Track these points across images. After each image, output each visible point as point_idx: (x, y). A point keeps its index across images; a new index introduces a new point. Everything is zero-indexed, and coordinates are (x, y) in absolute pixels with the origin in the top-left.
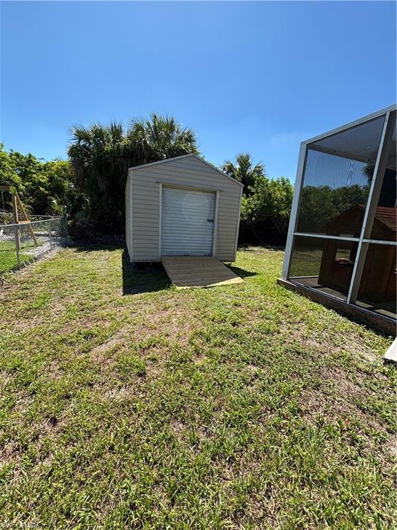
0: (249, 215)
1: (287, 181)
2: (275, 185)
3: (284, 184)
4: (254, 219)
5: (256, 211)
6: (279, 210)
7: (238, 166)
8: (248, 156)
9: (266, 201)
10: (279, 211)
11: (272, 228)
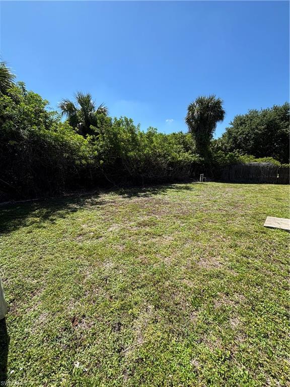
0: (95, 157)
1: (131, 121)
2: (119, 124)
3: (128, 124)
4: (102, 162)
5: (102, 153)
6: (127, 151)
7: (79, 107)
8: (88, 96)
9: (111, 141)
10: (126, 153)
11: (124, 170)
